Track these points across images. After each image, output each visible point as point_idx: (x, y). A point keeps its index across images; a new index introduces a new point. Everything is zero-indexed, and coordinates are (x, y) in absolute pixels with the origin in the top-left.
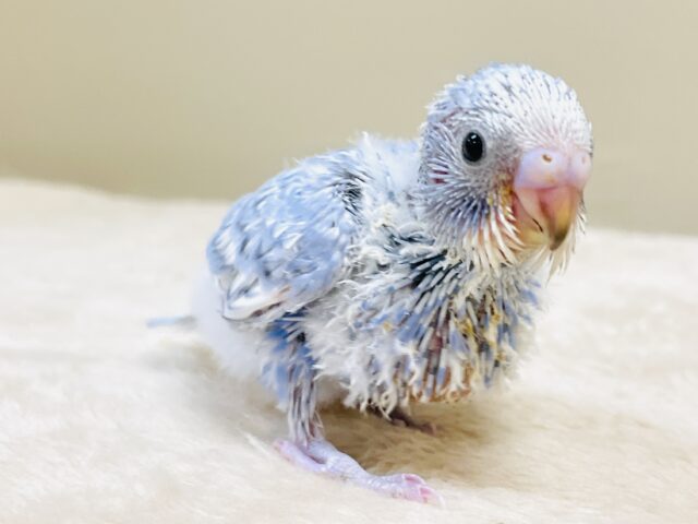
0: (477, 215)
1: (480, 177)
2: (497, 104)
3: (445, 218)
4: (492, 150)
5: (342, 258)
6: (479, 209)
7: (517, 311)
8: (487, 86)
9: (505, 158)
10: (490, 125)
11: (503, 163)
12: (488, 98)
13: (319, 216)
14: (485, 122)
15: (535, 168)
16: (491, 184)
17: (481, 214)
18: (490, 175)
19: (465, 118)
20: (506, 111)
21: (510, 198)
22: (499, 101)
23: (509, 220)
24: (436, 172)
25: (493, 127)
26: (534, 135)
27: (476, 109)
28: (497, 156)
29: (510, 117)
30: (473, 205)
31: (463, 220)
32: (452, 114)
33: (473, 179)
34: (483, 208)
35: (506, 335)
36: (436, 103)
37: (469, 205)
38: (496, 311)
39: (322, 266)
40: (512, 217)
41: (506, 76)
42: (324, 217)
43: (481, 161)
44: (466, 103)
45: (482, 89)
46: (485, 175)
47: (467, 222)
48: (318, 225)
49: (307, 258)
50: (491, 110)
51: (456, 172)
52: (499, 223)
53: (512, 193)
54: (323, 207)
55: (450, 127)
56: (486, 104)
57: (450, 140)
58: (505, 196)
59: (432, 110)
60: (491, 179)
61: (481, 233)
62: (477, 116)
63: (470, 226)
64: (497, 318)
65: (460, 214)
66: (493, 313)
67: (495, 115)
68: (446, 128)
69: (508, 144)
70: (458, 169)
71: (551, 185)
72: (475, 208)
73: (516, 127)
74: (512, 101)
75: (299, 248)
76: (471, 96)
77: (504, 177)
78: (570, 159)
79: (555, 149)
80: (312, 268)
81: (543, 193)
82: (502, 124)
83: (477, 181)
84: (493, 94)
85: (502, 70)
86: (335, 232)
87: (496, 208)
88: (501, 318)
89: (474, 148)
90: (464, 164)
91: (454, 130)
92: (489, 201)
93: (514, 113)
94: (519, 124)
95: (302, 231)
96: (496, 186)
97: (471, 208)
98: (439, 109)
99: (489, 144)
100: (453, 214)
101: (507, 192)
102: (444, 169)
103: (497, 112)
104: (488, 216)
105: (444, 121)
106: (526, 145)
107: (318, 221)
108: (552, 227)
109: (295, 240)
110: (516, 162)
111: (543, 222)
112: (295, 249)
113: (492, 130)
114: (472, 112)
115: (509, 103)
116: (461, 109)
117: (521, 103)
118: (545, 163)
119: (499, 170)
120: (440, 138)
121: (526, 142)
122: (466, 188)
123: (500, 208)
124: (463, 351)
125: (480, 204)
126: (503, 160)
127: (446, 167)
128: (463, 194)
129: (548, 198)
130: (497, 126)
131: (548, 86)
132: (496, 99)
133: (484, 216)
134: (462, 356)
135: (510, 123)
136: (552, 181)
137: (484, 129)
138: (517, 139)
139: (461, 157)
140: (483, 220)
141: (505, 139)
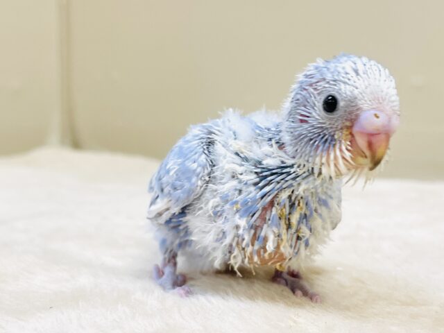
0: (327, 144)
1: (333, 122)
2: (349, 79)
3: (305, 144)
4: (342, 107)
5: (197, 181)
6: (329, 141)
7: (314, 209)
8: (344, 68)
9: (350, 113)
10: (343, 92)
11: (349, 116)
12: (344, 76)
13: (188, 156)
14: (340, 89)
15: (369, 120)
16: (339, 127)
17: (330, 143)
18: (340, 122)
19: (327, 85)
20: (354, 84)
21: (350, 136)
22: (351, 78)
23: (347, 149)
24: (302, 115)
25: (345, 93)
26: (370, 101)
27: (334, 81)
28: (345, 111)
29: (357, 88)
30: (325, 138)
31: (318, 146)
32: (317, 82)
33: (328, 123)
34: (332, 141)
35: (305, 220)
36: (304, 73)
37: (323, 138)
38: (301, 204)
39: (187, 185)
40: (349, 148)
41: (355, 64)
42: (191, 157)
43: (335, 113)
44: (329, 77)
45: (340, 70)
46: (336, 121)
47: (321, 148)
48: (187, 162)
49: (180, 181)
50: (345, 83)
51: (317, 117)
52: (341, 150)
53: (351, 134)
54: (192, 151)
55: (315, 89)
56: (343, 79)
57: (315, 98)
58: (347, 135)
59: (301, 77)
60: (339, 124)
61: (328, 155)
62: (335, 85)
63: (322, 151)
64: (301, 209)
65: (317, 143)
66: (299, 205)
67: (347, 86)
68: (312, 90)
69: (353, 104)
70: (319, 115)
71: (378, 132)
72: (326, 140)
73: (360, 96)
74: (359, 80)
75: (177, 175)
76: (332, 73)
77: (348, 124)
78: (390, 118)
79: (382, 111)
80: (182, 186)
81: (371, 137)
82: (351, 92)
83: (330, 124)
84: (347, 73)
85: (352, 59)
86: (195, 165)
87: (340, 141)
88: (304, 210)
89: (331, 104)
90: (323, 113)
91: (318, 92)
92: (336, 137)
93: (359, 87)
94: (361, 94)
95: (179, 165)
96: (342, 129)
97: (324, 140)
98: (306, 78)
99: (341, 104)
100: (312, 142)
101: (347, 133)
102: (308, 115)
103: (349, 85)
104: (334, 145)
105: (311, 85)
106: (365, 107)
107: (188, 159)
108: (373, 156)
109: (175, 170)
110: (357, 116)
111: (368, 153)
112: (175, 175)
113: (344, 95)
114: (331, 82)
115: (356, 80)
116: (324, 79)
117: (364, 81)
118: (375, 119)
119: (346, 120)
120: (308, 95)
121: (364, 104)
122: (322, 127)
123: (343, 141)
124: (277, 227)
125: (330, 138)
126: (349, 114)
127: (309, 113)
128: (320, 131)
129: (374, 140)
130: (348, 93)
131: (380, 71)
132: (349, 76)
133: (331, 146)
134: (276, 230)
135: (356, 92)
136: (378, 130)
137: (340, 94)
138: (360, 102)
139: (321, 108)
140: (331, 148)
141: (352, 101)
